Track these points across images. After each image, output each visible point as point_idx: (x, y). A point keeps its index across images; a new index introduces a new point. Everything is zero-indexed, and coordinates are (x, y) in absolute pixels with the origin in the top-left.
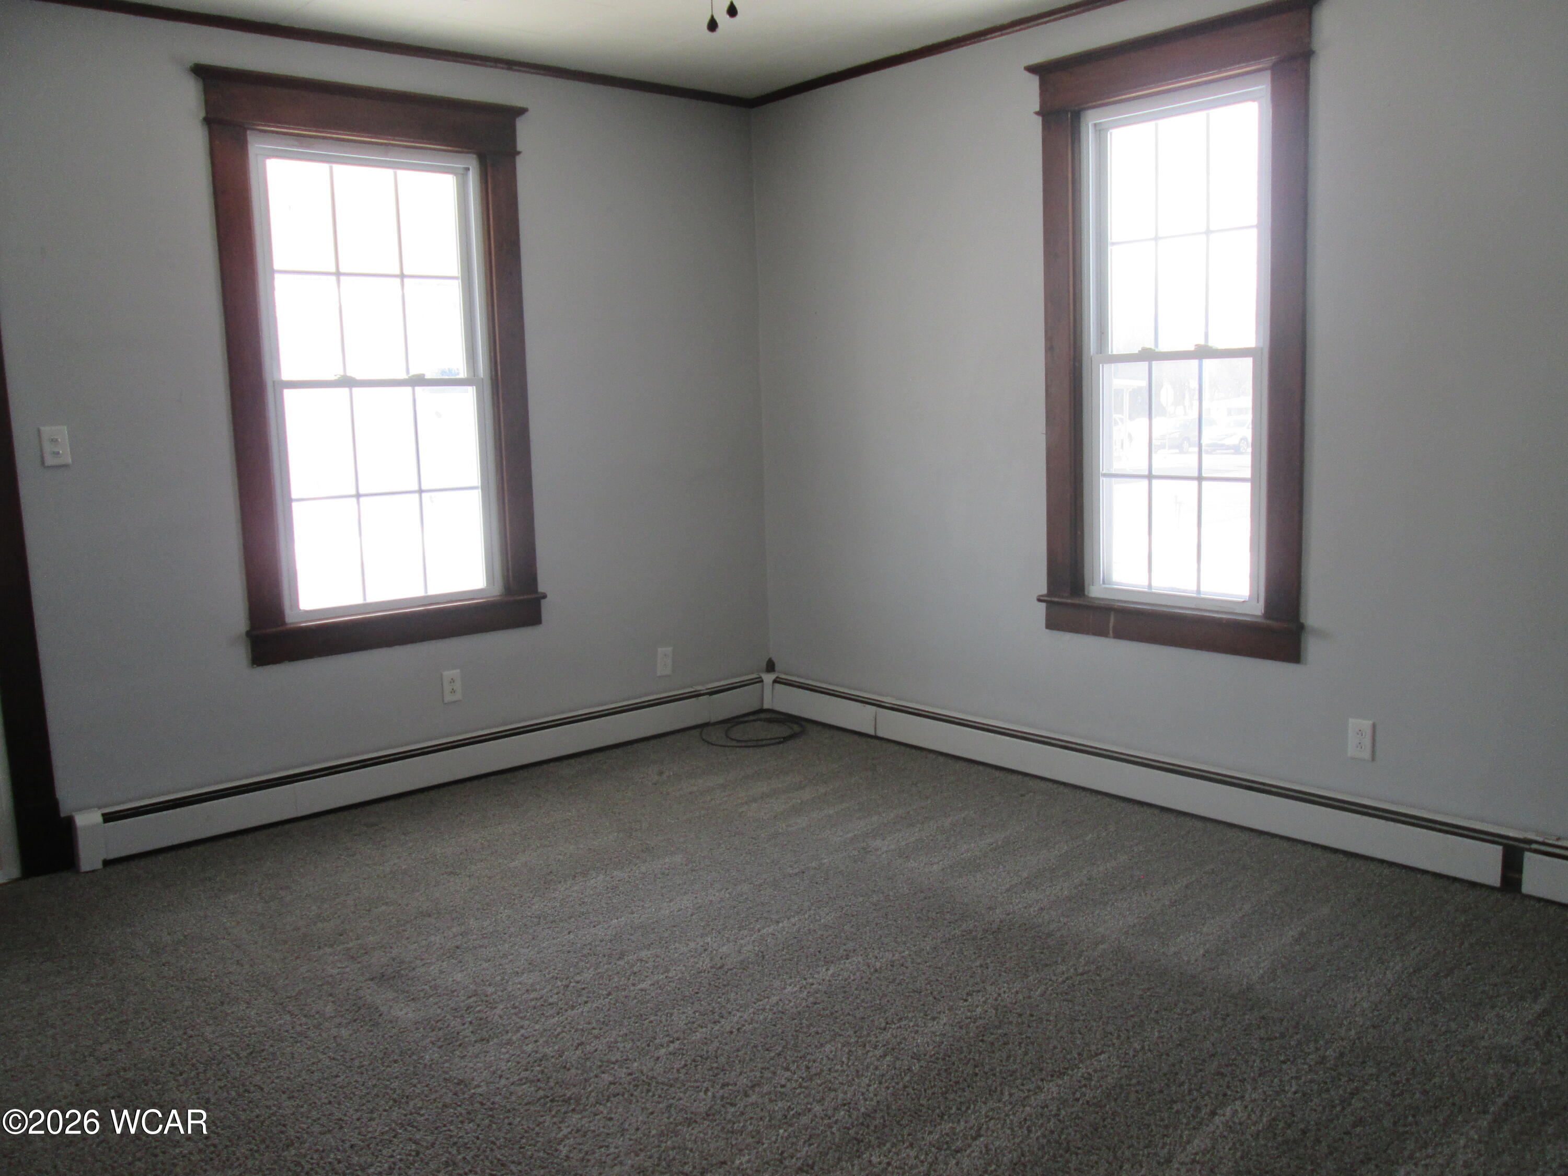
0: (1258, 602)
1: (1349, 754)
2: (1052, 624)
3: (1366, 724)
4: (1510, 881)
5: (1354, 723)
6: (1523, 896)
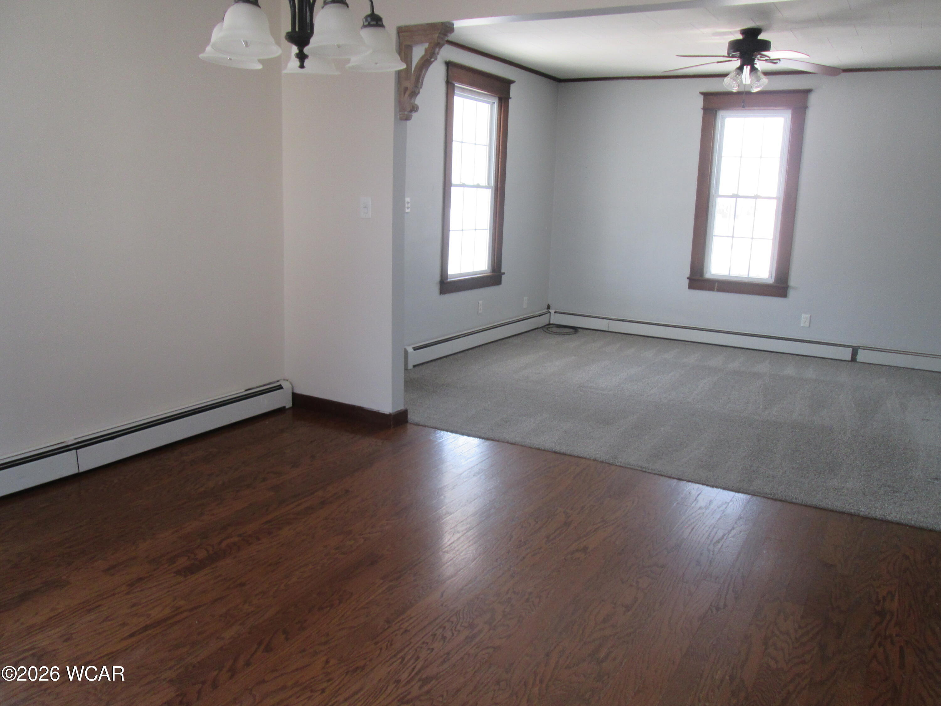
0: (771, 278)
1: (802, 326)
2: (691, 287)
3: (808, 316)
4: (854, 359)
5: (804, 316)
6: (857, 362)
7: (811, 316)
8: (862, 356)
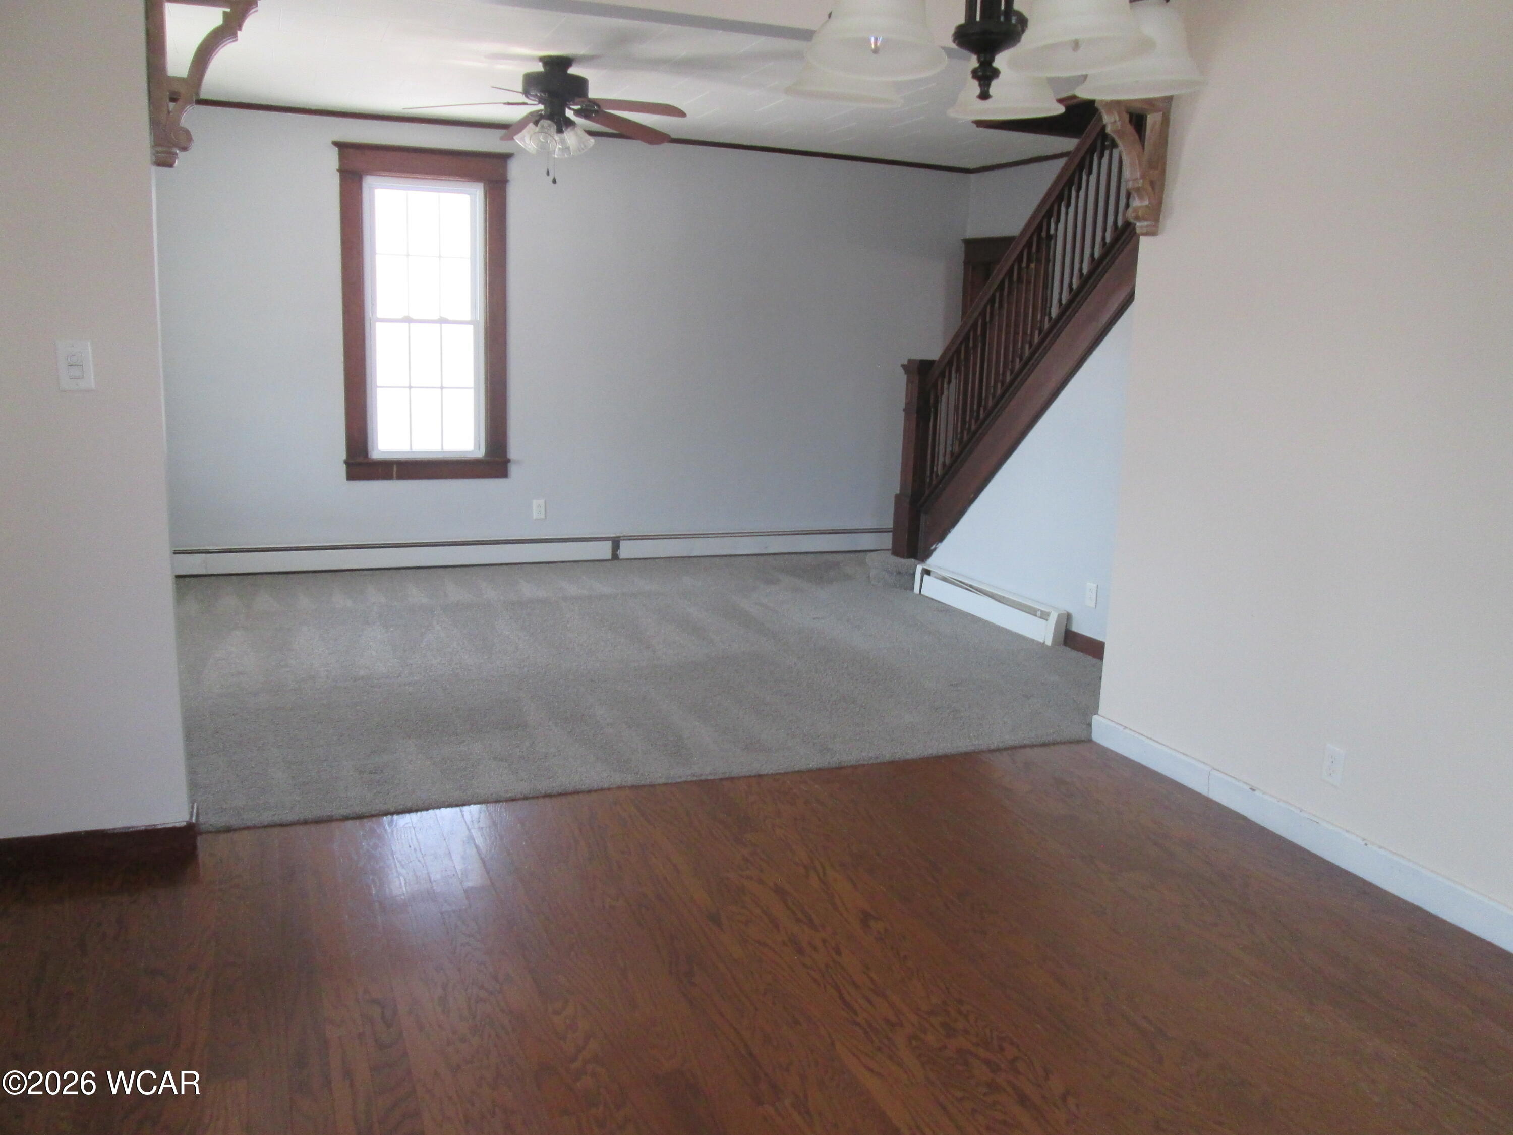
0: (479, 450)
1: (534, 518)
2: (351, 477)
3: (542, 502)
4: (615, 556)
5: (535, 503)
6: (621, 560)
7: (545, 502)
8: (627, 549)
